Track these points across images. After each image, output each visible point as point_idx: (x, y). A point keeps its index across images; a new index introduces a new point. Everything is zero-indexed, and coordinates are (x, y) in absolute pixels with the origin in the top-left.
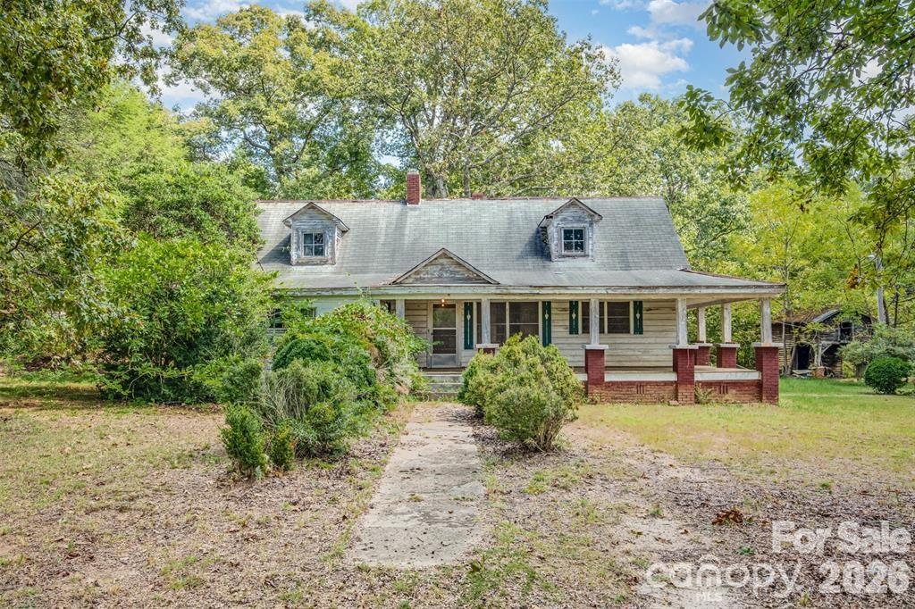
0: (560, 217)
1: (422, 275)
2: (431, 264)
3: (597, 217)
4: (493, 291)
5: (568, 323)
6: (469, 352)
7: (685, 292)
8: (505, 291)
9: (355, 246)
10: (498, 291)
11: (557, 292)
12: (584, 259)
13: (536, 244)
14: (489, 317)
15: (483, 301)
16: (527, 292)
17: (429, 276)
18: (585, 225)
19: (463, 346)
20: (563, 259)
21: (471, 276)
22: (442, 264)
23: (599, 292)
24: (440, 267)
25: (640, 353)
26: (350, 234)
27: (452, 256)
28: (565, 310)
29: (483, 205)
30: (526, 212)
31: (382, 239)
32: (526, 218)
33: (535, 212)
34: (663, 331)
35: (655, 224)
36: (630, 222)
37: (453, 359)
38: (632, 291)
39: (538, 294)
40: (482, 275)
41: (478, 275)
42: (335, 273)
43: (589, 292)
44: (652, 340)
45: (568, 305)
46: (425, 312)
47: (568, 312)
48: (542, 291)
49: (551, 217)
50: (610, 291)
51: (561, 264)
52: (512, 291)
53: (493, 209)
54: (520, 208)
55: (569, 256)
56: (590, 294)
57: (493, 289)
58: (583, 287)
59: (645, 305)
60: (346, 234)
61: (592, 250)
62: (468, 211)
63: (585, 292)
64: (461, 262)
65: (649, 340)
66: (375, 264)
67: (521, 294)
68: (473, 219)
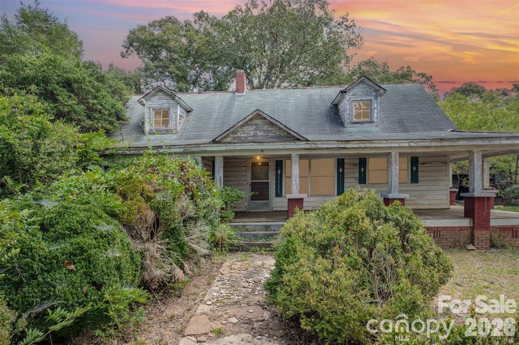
0: (351, 93)
1: (239, 135)
2: (247, 124)
3: (382, 91)
4: (303, 146)
5: (357, 175)
6: (279, 199)
7: (484, 143)
8: (313, 146)
9: (195, 121)
10: (307, 146)
11: (362, 145)
12: (370, 124)
13: (331, 116)
14: (298, 170)
15: (293, 155)
16: (335, 146)
17: (245, 135)
18: (372, 98)
19: (274, 195)
20: (354, 125)
21: (282, 134)
22: (256, 125)
23: (402, 145)
24: (254, 127)
25: (415, 198)
26: (192, 114)
27: (265, 116)
28: (355, 165)
29: (290, 92)
30: (321, 96)
31: (215, 116)
32: (322, 100)
33: (328, 96)
34: (434, 181)
35: (420, 100)
36: (400, 100)
37: (267, 205)
38: (434, 144)
39: (344, 148)
40: (292, 133)
41: (288, 133)
42: (176, 140)
43: (392, 145)
44: (426, 188)
45: (357, 161)
46: (245, 169)
47: (358, 167)
48: (348, 146)
49: (345, 92)
50: (412, 144)
51: (352, 129)
52: (320, 146)
53: (297, 94)
54: (316, 93)
55: (358, 123)
56: (391, 147)
57: (302, 145)
58: (387, 140)
59: (420, 160)
60: (190, 113)
61: (377, 118)
62: (279, 96)
63: (389, 145)
64: (274, 121)
65: (423, 188)
66: (208, 133)
67: (328, 149)
68: (283, 101)
